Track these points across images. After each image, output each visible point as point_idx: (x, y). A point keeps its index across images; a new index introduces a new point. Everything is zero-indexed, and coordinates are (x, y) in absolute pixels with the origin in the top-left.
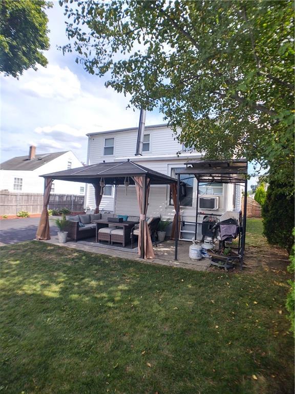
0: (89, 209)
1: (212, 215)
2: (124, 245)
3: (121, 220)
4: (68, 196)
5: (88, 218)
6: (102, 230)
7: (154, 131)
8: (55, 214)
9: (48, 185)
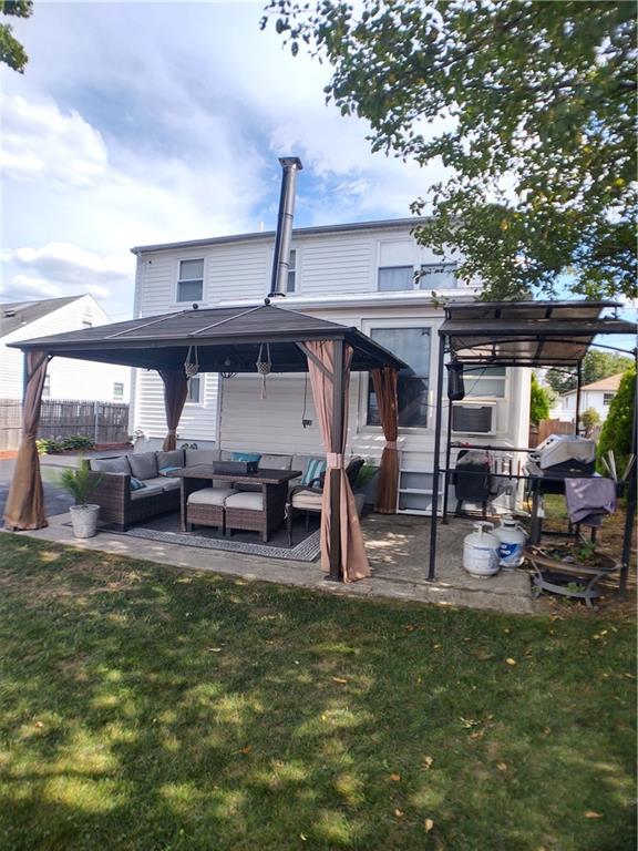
0: (143, 437)
1: (489, 448)
2: (265, 538)
3: (252, 468)
4: (84, 405)
5: (152, 462)
6: (198, 497)
7: (307, 241)
8: (53, 450)
9: (35, 370)
